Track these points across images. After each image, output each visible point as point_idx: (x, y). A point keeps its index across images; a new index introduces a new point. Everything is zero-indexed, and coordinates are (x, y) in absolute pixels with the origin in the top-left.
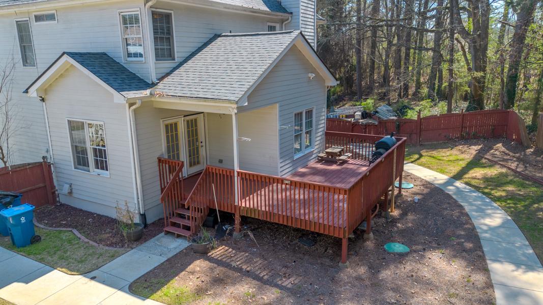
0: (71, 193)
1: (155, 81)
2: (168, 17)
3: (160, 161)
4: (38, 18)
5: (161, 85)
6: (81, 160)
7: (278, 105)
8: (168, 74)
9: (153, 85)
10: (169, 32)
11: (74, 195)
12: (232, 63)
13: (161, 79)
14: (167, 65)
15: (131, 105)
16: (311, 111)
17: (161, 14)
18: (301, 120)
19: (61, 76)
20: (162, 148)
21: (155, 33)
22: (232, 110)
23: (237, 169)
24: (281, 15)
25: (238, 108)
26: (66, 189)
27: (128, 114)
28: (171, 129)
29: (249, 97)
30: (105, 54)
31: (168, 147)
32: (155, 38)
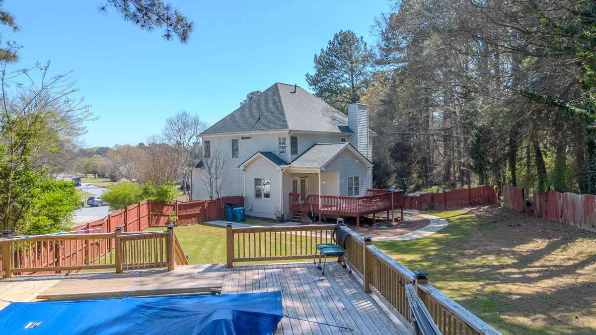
0: (251, 210)
1: (290, 162)
2: (296, 138)
3: (290, 194)
4: (243, 138)
5: (292, 164)
6: (258, 194)
7: (339, 172)
8: (295, 160)
9: (289, 164)
10: (296, 143)
11: (253, 210)
12: (320, 155)
13: (293, 161)
14: (295, 156)
15: (282, 170)
16: (358, 178)
17: (294, 137)
18: (352, 181)
19: (254, 161)
20: (291, 190)
21: (291, 144)
22: (319, 172)
23: (320, 194)
24: (347, 134)
25: (321, 170)
26: (250, 208)
27: (281, 174)
28: (295, 182)
29: (325, 167)
30: (270, 152)
31: (293, 190)
32: (291, 146)
